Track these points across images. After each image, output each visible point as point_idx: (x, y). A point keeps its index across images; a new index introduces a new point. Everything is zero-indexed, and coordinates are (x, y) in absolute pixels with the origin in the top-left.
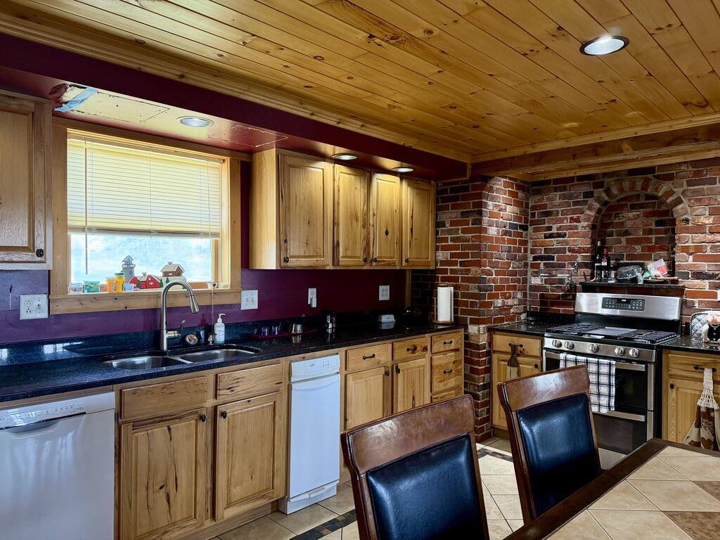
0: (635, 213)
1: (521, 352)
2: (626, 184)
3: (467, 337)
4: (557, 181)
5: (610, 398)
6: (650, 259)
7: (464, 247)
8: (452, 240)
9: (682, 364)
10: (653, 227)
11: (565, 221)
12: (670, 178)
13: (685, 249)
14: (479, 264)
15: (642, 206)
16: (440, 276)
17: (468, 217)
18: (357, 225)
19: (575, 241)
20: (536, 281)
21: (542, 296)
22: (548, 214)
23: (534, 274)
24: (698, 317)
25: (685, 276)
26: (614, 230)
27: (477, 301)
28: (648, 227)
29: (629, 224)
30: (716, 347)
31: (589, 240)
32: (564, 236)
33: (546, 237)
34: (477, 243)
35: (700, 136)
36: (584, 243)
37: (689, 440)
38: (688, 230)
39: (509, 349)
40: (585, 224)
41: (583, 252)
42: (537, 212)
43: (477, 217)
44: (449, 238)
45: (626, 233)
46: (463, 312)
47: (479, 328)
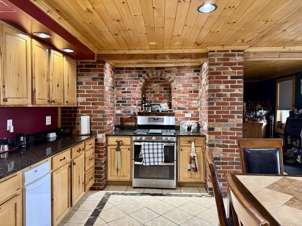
0: (156, 85)
1: (122, 144)
2: (155, 73)
3: (96, 140)
4: (127, 68)
5: (162, 158)
6: (161, 102)
7: (94, 96)
8: (87, 92)
9: (184, 141)
10: (163, 90)
11: (131, 86)
12: (170, 72)
13: (175, 99)
14: (103, 104)
15: (159, 82)
16: (80, 110)
17: (96, 81)
18: (44, 79)
19: (135, 95)
20: (118, 112)
21: (121, 118)
22: (123, 82)
23: (118, 109)
24: (184, 123)
25: (175, 109)
26: (149, 91)
27: (102, 122)
28: (161, 90)
29: (154, 89)
30: (190, 134)
31: (140, 95)
32: (130, 92)
33: (122, 93)
34: (102, 94)
35: (193, 57)
36: (139, 96)
37: (187, 169)
38: (176, 92)
39: (116, 143)
40: (139, 88)
41: (138, 100)
42: (118, 81)
43: (101, 81)
44: (85, 91)
45: (153, 92)
46: (94, 128)
47: (103, 135)
